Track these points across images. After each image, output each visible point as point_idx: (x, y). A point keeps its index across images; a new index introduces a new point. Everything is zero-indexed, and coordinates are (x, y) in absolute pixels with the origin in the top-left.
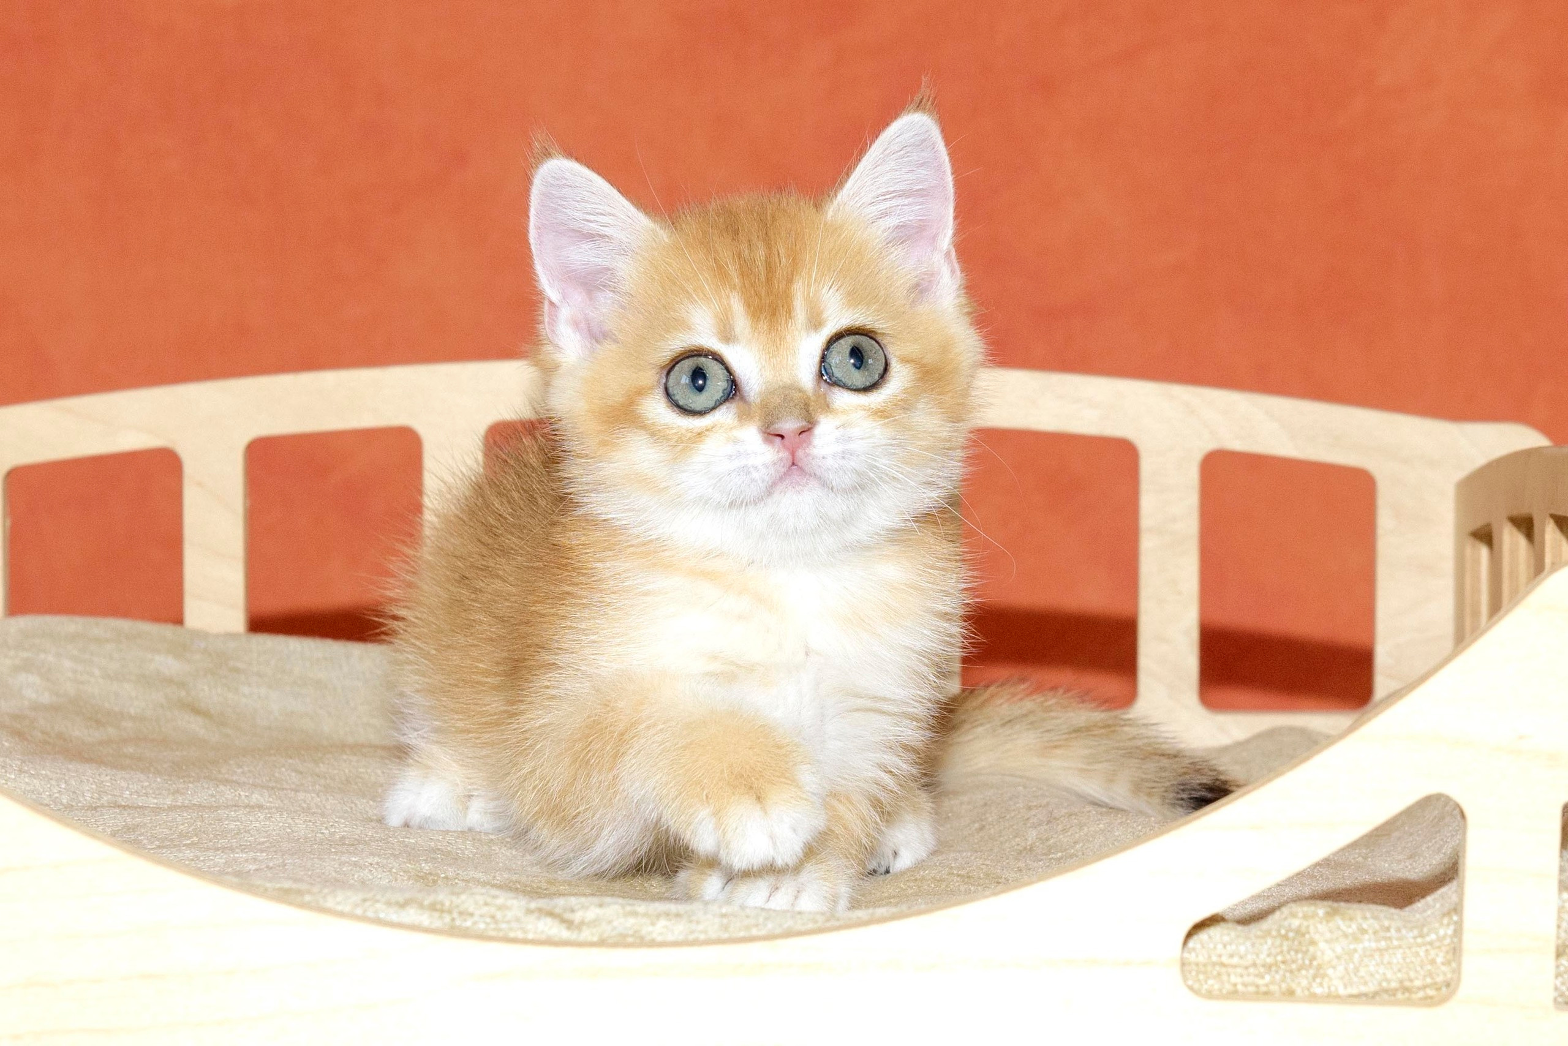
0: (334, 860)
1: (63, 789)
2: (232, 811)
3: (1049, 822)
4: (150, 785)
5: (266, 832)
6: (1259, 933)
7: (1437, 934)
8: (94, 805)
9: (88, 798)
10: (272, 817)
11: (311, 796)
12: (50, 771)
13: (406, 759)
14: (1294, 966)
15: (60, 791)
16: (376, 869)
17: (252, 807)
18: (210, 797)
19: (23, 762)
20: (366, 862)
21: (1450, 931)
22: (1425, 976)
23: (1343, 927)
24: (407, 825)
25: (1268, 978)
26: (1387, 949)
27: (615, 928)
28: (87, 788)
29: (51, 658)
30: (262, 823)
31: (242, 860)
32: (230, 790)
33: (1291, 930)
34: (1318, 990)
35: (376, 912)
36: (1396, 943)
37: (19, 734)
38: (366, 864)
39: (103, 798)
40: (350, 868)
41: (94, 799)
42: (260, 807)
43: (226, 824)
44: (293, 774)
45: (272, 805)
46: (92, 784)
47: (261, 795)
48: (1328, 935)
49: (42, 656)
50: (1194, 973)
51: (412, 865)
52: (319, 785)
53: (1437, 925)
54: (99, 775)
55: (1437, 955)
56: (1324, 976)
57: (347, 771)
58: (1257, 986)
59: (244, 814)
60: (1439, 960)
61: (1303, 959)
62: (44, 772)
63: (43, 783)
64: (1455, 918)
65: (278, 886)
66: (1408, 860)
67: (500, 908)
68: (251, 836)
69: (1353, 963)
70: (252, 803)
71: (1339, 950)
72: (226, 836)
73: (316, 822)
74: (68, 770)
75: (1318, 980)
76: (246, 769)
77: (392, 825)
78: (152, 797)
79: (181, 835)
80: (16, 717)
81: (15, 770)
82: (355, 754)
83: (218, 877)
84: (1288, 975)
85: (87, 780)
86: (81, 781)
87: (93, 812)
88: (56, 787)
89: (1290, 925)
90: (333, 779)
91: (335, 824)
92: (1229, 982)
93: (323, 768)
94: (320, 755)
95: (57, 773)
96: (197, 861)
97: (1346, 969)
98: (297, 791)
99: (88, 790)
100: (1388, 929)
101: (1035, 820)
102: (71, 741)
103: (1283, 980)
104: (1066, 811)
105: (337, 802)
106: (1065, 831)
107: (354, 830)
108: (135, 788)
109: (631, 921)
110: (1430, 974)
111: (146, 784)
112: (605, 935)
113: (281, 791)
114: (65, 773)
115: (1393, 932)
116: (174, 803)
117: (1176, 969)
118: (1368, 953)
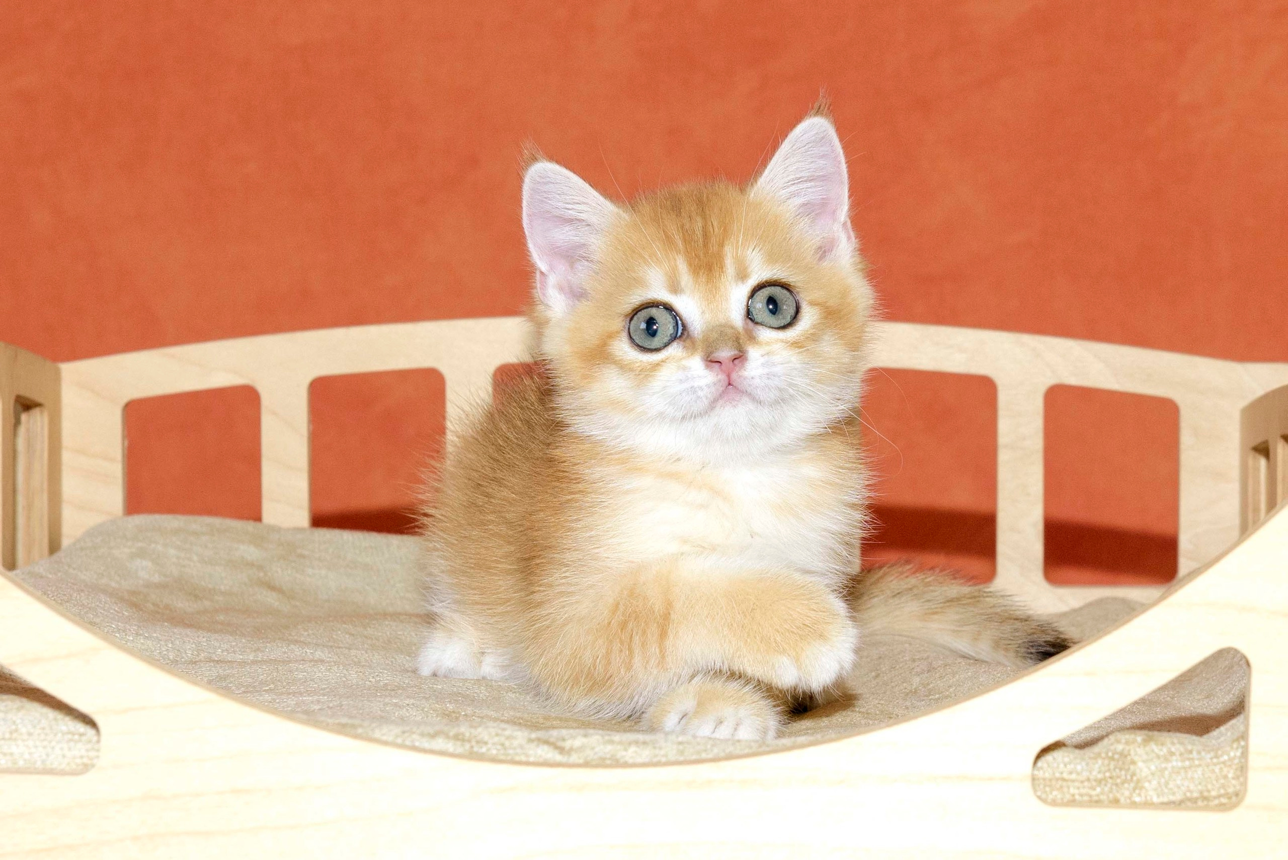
0: (380, 702)
1: (170, 648)
2: (300, 664)
3: (929, 671)
4: (237, 644)
5: (327, 680)
6: (1092, 755)
7: (1228, 755)
8: (194, 660)
9: (189, 655)
10: (331, 669)
11: (361, 653)
12: (160, 634)
13: (434, 623)
14: (1119, 781)
15: (168, 650)
16: (412, 708)
17: (316, 661)
18: (282, 654)
19: (139, 627)
21: (1238, 753)
22: (1219, 789)
23: (1156, 750)
24: (435, 675)
25: (1098, 790)
26: (1190, 767)
27: (596, 753)
28: (189, 647)
29: (160, 548)
30: (324, 674)
31: (309, 701)
32: (298, 649)
33: (1117, 754)
34: (1137, 800)
35: (413, 741)
36: (1197, 762)
37: (135, 605)
38: (404, 704)
39: (200, 655)
40: (391, 708)
41: (194, 655)
42: (322, 661)
43: (296, 675)
44: (347, 636)
45: (331, 660)
46: (192, 644)
47: (322, 652)
48: (1145, 757)
49: (153, 545)
50: (1042, 787)
51: (439, 705)
52: (367, 644)
53: (1228, 749)
54: (198, 637)
55: (1228, 772)
56: (1142, 788)
57: (388, 633)
58: (1091, 796)
59: (310, 666)
60: (1230, 775)
61: (1126, 775)
62: (155, 635)
63: (154, 643)
64: (1243, 743)
65: (337, 721)
66: (1205, 700)
67: (508, 738)
68: (316, 684)
69: (1164, 778)
70: (316, 658)
71: (1153, 768)
72: (296, 684)
73: (365, 673)
74: (174, 633)
75: (1137, 791)
76: (310, 632)
77: (424, 675)
78: (238, 654)
79: (262, 683)
80: (134, 593)
81: (133, 633)
82: (395, 621)
83: (290, 715)
84: (1114, 787)
85: (189, 641)
86: (184, 642)
87: (193, 666)
88: (165, 646)
89: (1115, 749)
90: (378, 640)
91: (380, 675)
92: (1069, 793)
93: (370, 631)
94: (367, 621)
95: (165, 636)
96: (274, 703)
97: (1159, 783)
98: (350, 649)
99: (189, 649)
100: (1191, 752)
101: (919, 670)
102: (176, 611)
103: (1111, 791)
104: (942, 663)
105: (381, 657)
106: (941, 678)
107: (395, 679)
108: (226, 647)
109: (609, 747)
110: (1223, 786)
111: (234, 644)
112: (589, 759)
113: (338, 650)
114: (171, 637)
115: (1195, 755)
116: (256, 659)
117: (1028, 784)
118: (1176, 771)
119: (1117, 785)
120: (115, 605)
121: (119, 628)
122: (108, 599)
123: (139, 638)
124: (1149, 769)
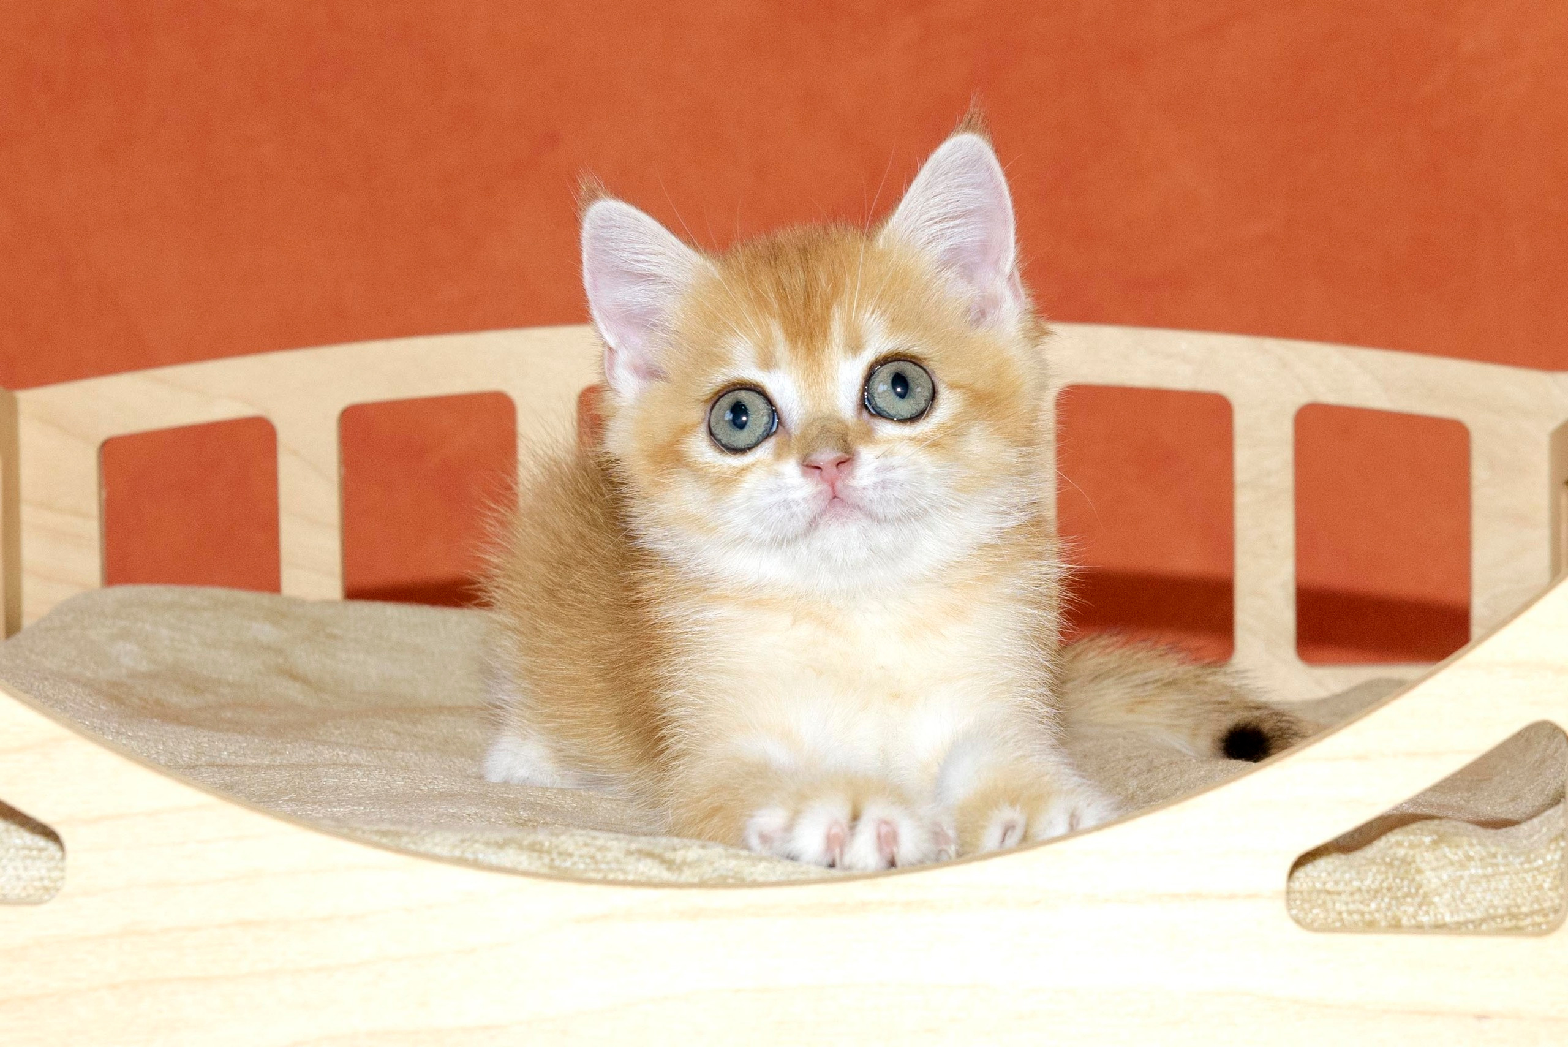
0: (432, 812)
1: (161, 750)
2: (330, 769)
3: (1149, 771)
4: (248, 745)
5: (365, 789)
6: (1365, 862)
7: (1544, 859)
8: (192, 765)
9: (185, 759)
10: (370, 774)
11: (410, 756)
12: (147, 733)
14: (1399, 894)
15: (158, 752)
16: (474, 819)
17: (351, 765)
18: (307, 757)
19: (120, 724)
20: (464, 813)
21: (1560, 855)
22: (1532, 903)
23: (1450, 856)
25: (1373, 906)
26: (1493, 875)
27: (716, 870)
28: (185, 749)
29: (148, 627)
30: (361, 780)
31: (340, 814)
32: (328, 750)
33: (1397, 859)
34: (1424, 919)
35: (475, 853)
36: (1502, 869)
37: (118, 700)
38: (464, 815)
39: (201, 759)
40: (449, 820)
41: (192, 759)
42: (359, 765)
43: (325, 781)
44: (391, 735)
45: (371, 763)
46: (190, 745)
47: (359, 754)
48: (1435, 864)
49: (140, 624)
50: (1298, 902)
51: (510, 814)
52: (417, 745)
53: (1543, 851)
54: (197, 736)
55: (1544, 881)
56: (1432, 903)
57: (445, 731)
58: (1363, 914)
59: (342, 771)
60: (1546, 886)
61: (1409, 887)
62: (141, 734)
63: (141, 745)
64: (1562, 844)
66: (1510, 803)
67: (600, 849)
68: (350, 792)
69: (1460, 890)
70: (350, 763)
71: (1445, 877)
72: (324, 793)
73: (415, 779)
74: (166, 732)
75: (1424, 908)
76: (344, 730)
78: (250, 757)
79: (280, 792)
80: (114, 684)
81: (112, 732)
82: (453, 716)
84: (1394, 902)
85: (186, 741)
86: (179, 742)
87: (192, 770)
88: (154, 749)
89: (1395, 854)
90: (431, 740)
91: (434, 781)
92: (1334, 909)
93: (421, 729)
94: (417, 716)
95: (154, 735)
97: (1453, 897)
98: (395, 750)
99: (186, 751)
100: (1494, 856)
101: (1135, 770)
102: (169, 707)
103: (1388, 909)
104: (1166, 760)
105: (435, 760)
106: (1165, 779)
107: (453, 787)
108: (233, 749)
109: (733, 863)
110: (1537, 900)
111: (244, 745)
112: (706, 877)
113: (379, 752)
114: (162, 736)
115: (1500, 859)
116: (273, 763)
117: (1281, 899)
118: (1475, 880)
119: (1397, 898)
120: (88, 697)
121: (95, 725)
122: (80, 690)
123: (120, 738)
124: (1440, 878)
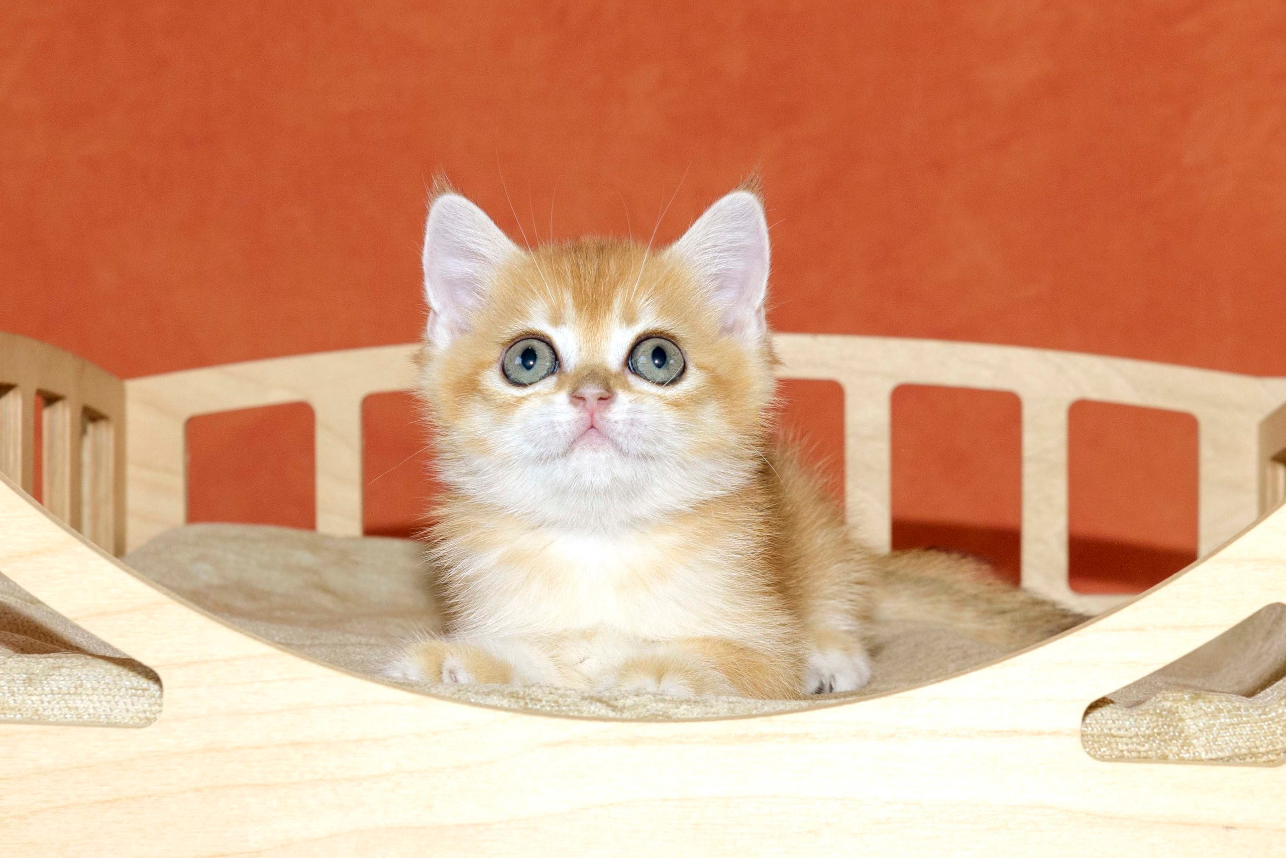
6: (1139, 712)
7: (1276, 712)
14: (1167, 737)
22: (1268, 745)
23: (1204, 709)
25: (1147, 746)
26: (1238, 724)
33: (1165, 710)
34: (1186, 756)
36: (1245, 719)
48: (1193, 714)
50: (1091, 743)
53: (1276, 707)
55: (1277, 729)
56: (1190, 744)
58: (1139, 752)
60: (1279, 732)
61: (1174, 732)
67: (561, 696)
69: (1213, 734)
71: (1201, 724)
75: (1185, 748)
84: (1162, 744)
89: (1163, 707)
92: (1117, 748)
97: (1207, 739)
100: (1239, 709)
103: (1159, 748)
110: (1272, 743)
112: (642, 715)
115: (1243, 712)
117: (1077, 740)
118: (1224, 727)
124: (1197, 726)
